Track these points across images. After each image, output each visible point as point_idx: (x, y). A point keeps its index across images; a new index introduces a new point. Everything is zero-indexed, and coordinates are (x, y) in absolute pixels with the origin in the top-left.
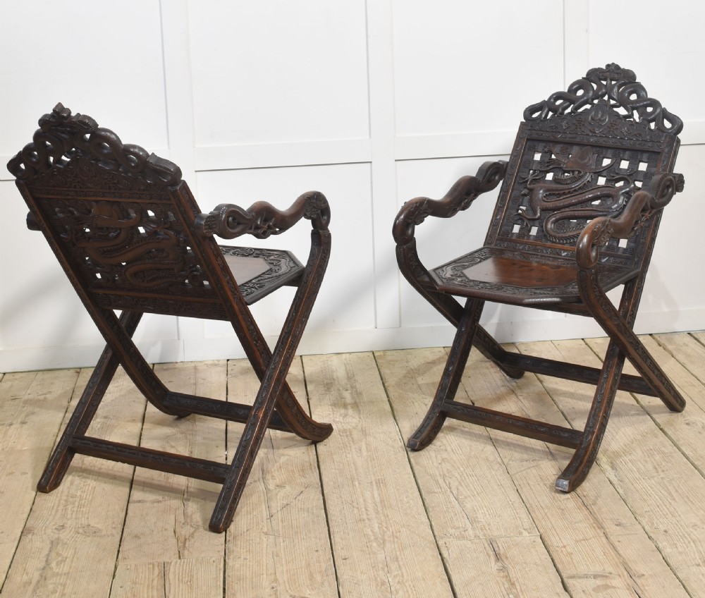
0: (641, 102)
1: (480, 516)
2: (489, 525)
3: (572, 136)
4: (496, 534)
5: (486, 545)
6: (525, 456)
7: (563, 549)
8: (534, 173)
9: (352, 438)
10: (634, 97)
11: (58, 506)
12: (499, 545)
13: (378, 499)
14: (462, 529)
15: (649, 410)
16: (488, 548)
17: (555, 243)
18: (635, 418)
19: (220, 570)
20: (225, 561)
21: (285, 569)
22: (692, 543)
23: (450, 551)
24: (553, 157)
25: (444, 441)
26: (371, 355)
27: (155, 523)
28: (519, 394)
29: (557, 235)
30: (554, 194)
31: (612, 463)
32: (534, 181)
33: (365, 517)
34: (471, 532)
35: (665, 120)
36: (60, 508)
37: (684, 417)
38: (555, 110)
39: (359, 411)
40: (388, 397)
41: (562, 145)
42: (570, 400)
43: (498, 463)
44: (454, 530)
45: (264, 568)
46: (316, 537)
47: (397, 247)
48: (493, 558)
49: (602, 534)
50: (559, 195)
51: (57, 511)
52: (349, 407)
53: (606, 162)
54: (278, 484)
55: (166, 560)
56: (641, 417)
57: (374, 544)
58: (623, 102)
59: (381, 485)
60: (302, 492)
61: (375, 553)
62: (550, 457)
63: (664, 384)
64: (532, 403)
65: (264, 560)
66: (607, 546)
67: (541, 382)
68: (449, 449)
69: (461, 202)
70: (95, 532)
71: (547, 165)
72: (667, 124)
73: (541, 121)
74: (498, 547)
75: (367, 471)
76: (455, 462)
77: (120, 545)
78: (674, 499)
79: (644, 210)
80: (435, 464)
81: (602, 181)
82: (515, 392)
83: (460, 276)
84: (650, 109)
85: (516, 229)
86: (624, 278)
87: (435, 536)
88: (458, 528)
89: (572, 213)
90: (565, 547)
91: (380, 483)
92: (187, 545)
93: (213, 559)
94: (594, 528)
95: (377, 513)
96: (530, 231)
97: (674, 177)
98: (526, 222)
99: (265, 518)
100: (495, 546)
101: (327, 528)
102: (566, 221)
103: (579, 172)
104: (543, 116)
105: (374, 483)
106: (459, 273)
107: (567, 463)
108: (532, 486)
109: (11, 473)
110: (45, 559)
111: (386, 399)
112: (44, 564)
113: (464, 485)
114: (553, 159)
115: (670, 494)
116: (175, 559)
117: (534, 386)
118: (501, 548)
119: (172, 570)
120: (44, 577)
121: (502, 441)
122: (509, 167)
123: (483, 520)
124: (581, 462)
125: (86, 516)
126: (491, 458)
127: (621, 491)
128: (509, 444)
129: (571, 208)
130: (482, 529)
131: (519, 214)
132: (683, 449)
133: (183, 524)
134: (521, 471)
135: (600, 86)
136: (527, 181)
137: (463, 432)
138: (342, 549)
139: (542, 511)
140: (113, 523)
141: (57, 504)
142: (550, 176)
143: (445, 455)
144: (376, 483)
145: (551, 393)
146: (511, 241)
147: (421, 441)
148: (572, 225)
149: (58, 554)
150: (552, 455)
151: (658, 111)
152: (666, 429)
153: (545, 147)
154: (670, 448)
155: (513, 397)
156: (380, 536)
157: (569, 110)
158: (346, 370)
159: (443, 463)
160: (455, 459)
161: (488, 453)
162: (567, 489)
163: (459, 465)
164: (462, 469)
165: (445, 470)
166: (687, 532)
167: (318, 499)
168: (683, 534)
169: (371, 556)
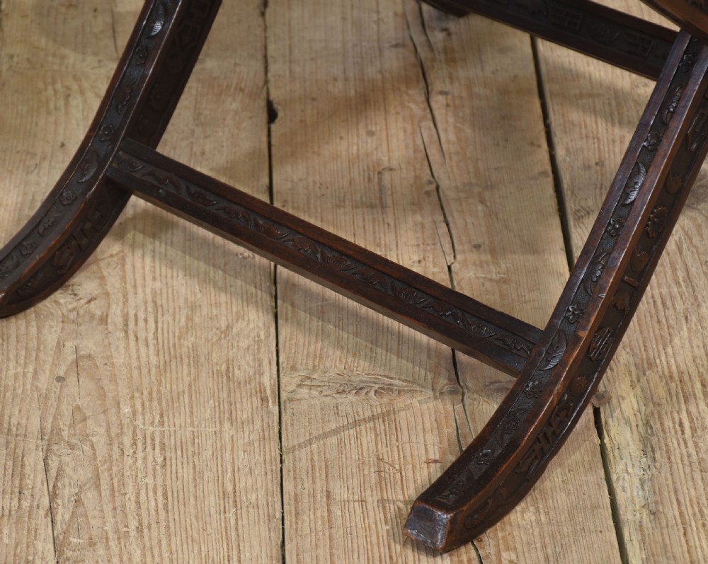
6: (362, 369)
25: (113, 281)
43: (261, 390)
64: (468, 131)
76: (113, 379)
80: (44, 380)
82: (431, 76)
107: (488, 408)
108: (337, 512)
113: (105, 487)
117: (504, 51)
126: (243, 369)
143: (91, 343)
155: (414, 101)
159: (72, 379)
160: (119, 360)
161: (244, 343)
162: (440, 543)
163: (124, 391)
164: (126, 410)
165: (66, 410)
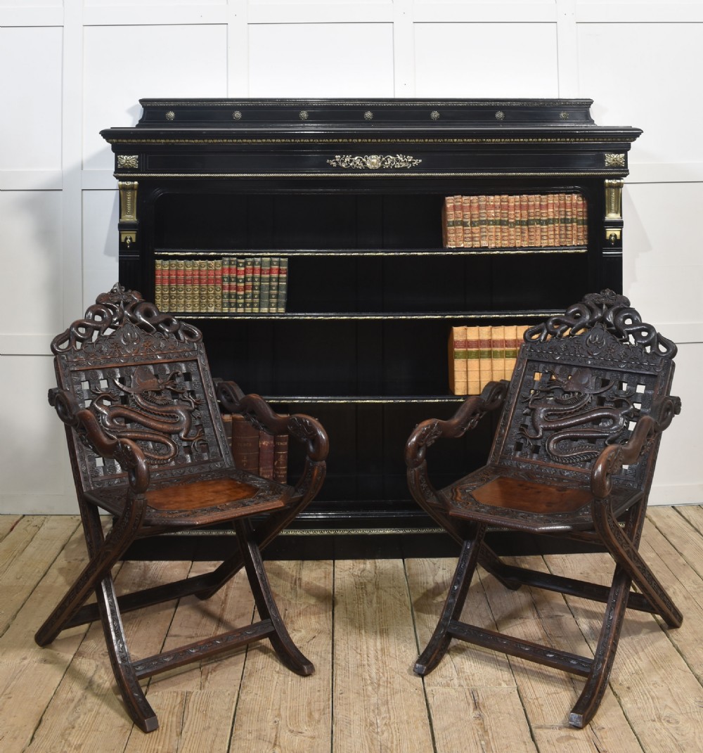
0: (636, 326)
4: (478, 683)
5: (468, 694)
7: (536, 701)
8: (535, 393)
12: (480, 695)
14: (448, 678)
16: (469, 697)
19: (233, 702)
20: (239, 694)
21: (288, 705)
24: (554, 377)
30: (555, 415)
32: (536, 401)
33: (365, 662)
34: (456, 681)
35: (660, 345)
41: (561, 367)
44: (441, 678)
45: (271, 703)
48: (472, 706)
50: (561, 415)
55: (190, 690)
57: (370, 688)
61: (368, 696)
65: (272, 696)
71: (547, 386)
73: (542, 342)
88: (446, 677)
90: (537, 699)
92: (209, 678)
93: (229, 692)
95: (377, 659)
100: (475, 695)
101: (331, 671)
102: (568, 441)
103: (580, 393)
114: (554, 380)
118: (480, 698)
119: (192, 699)
122: (510, 386)
123: (468, 671)
130: (466, 679)
135: (596, 310)
136: (528, 401)
151: (653, 335)
153: (545, 368)
156: (376, 681)
166: (647, 689)
167: (328, 645)
168: (644, 691)
169: (366, 699)
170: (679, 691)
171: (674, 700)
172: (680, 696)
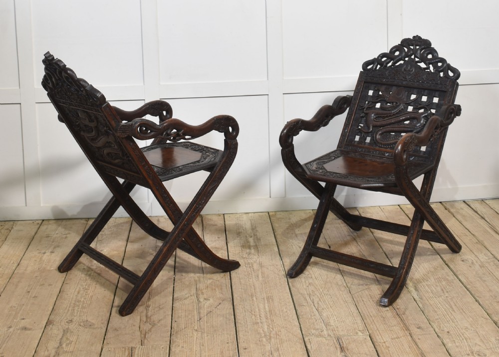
0: (434, 59)
1: (332, 323)
2: (337, 327)
3: (391, 80)
4: (341, 333)
5: (335, 341)
6: (361, 282)
7: (384, 344)
8: (368, 103)
9: (253, 269)
10: (430, 56)
11: (69, 307)
12: (343, 341)
13: (267, 309)
14: (320, 330)
15: (438, 251)
16: (336, 343)
17: (382, 147)
18: (430, 257)
19: (166, 353)
20: (170, 347)
21: (207, 354)
22: (465, 340)
23: (312, 345)
24: (380, 93)
25: (311, 272)
26: (267, 214)
27: (128, 321)
28: (358, 241)
29: (383, 143)
30: (380, 117)
31: (415, 287)
32: (369, 108)
33: (259, 321)
34: (325, 332)
35: (449, 71)
36: (70, 309)
37: (461, 256)
38: (381, 64)
39: (258, 251)
40: (276, 242)
41: (385, 86)
42: (390, 245)
43: (344, 286)
44: (315, 331)
45: (194, 353)
46: (227, 334)
47: (282, 150)
48: (339, 350)
49: (408, 334)
50: (384, 117)
51: (68, 310)
52: (252, 248)
53: (413, 97)
54: (206, 298)
55: (133, 346)
56: (434, 257)
57: (264, 339)
58: (423, 59)
59: (270, 300)
60: (220, 304)
61: (264, 345)
62: (377, 283)
63: (448, 236)
64: (366, 247)
65: (194, 348)
66: (412, 342)
67: (372, 233)
68: (313, 276)
69: (323, 122)
70: (90, 326)
71: (376, 98)
72: (451, 74)
73: (373, 71)
74: (343, 342)
75: (262, 290)
76: (317, 286)
77: (105, 335)
78: (454, 311)
79: (436, 128)
80: (305, 287)
81: (410, 109)
82: (356, 239)
83: (321, 169)
84: (440, 64)
85: (357, 138)
86: (424, 170)
87: (302, 335)
88: (318, 329)
89: (392, 129)
90: (385, 342)
91: (269, 299)
92: (147, 337)
93: (162, 347)
94: (403, 329)
95: (267, 318)
96: (366, 139)
97: (455, 107)
98: (364, 134)
99: (196, 320)
100: (340, 341)
101: (235, 328)
102: (388, 134)
103: (397, 103)
104: (374, 67)
105: (265, 299)
106: (321, 166)
107: (387, 287)
108: (365, 302)
109: (43, 284)
110: (59, 342)
111: (275, 243)
112: (58, 345)
113: (322, 301)
114: (380, 95)
115: (451, 307)
116: (139, 346)
117: (368, 235)
118: (344, 343)
119: (136, 353)
120: (57, 354)
121: (347, 272)
122: (353, 100)
124: (396, 287)
125: (86, 314)
126: (340, 283)
127: (421, 306)
128: (351, 274)
129: (391, 126)
130: (332, 331)
131: (359, 129)
132: (460, 277)
133: (145, 322)
134: (359, 292)
135: (409, 49)
136: (364, 108)
137: (323, 266)
138: (244, 342)
139: (371, 319)
140: (102, 320)
141: (69, 305)
142: (378, 105)
143: (311, 281)
144: (267, 298)
145: (378, 240)
146: (354, 146)
147: (296, 271)
148: (392, 136)
149: (67, 339)
150: (378, 282)
151: (445, 65)
152: (449, 264)
153: (375, 87)
154: (451, 277)
155: (355, 243)
156: (268, 334)
157: (390, 64)
158: (251, 224)
159: (309, 286)
160: (317, 283)
161: (338, 280)
162: (387, 304)
163: (320, 288)
164: (321, 290)
165: (311, 291)
166: (461, 333)
167: (230, 309)
168: (459, 334)
169: (262, 347)
170: (484, 333)
171: (481, 340)
172: (485, 336)
